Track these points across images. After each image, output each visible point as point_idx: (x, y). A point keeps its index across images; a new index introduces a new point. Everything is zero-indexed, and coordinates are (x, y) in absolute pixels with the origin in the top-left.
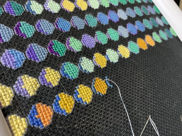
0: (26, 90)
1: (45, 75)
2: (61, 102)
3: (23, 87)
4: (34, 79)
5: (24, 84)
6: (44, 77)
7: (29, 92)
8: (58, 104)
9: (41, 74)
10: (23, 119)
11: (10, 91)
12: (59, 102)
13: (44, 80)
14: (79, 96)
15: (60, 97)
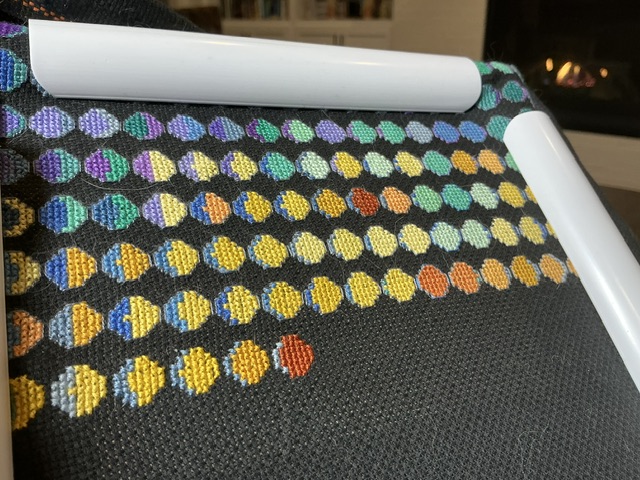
0: (195, 171)
1: (232, 162)
2: (249, 203)
5: (194, 163)
6: (229, 164)
7: (199, 175)
8: (243, 205)
9: (226, 157)
10: (182, 204)
12: (246, 203)
13: (227, 167)
14: (282, 206)
15: (249, 197)
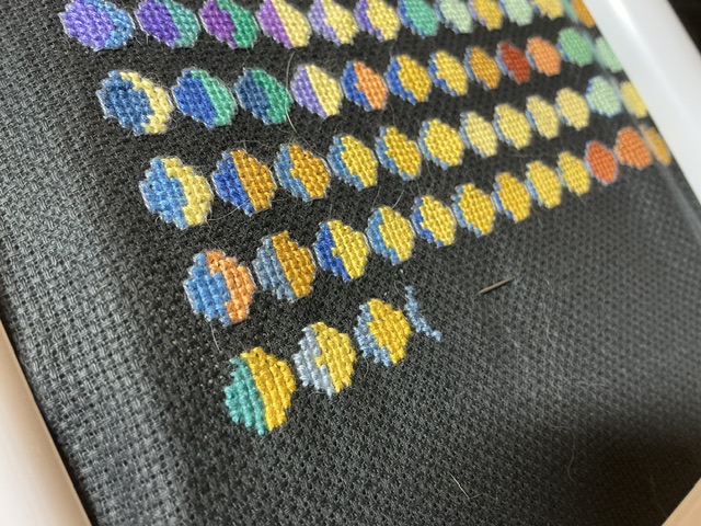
0: (332, 29)
1: (368, 12)
2: (403, 74)
3: (325, 20)
4: (347, 13)
5: (326, 16)
6: (365, 15)
7: (338, 34)
8: (397, 77)
9: (358, 5)
10: (332, 81)
11: (302, 21)
12: (399, 73)
13: (364, 20)
14: (438, 74)
15: (401, 65)
